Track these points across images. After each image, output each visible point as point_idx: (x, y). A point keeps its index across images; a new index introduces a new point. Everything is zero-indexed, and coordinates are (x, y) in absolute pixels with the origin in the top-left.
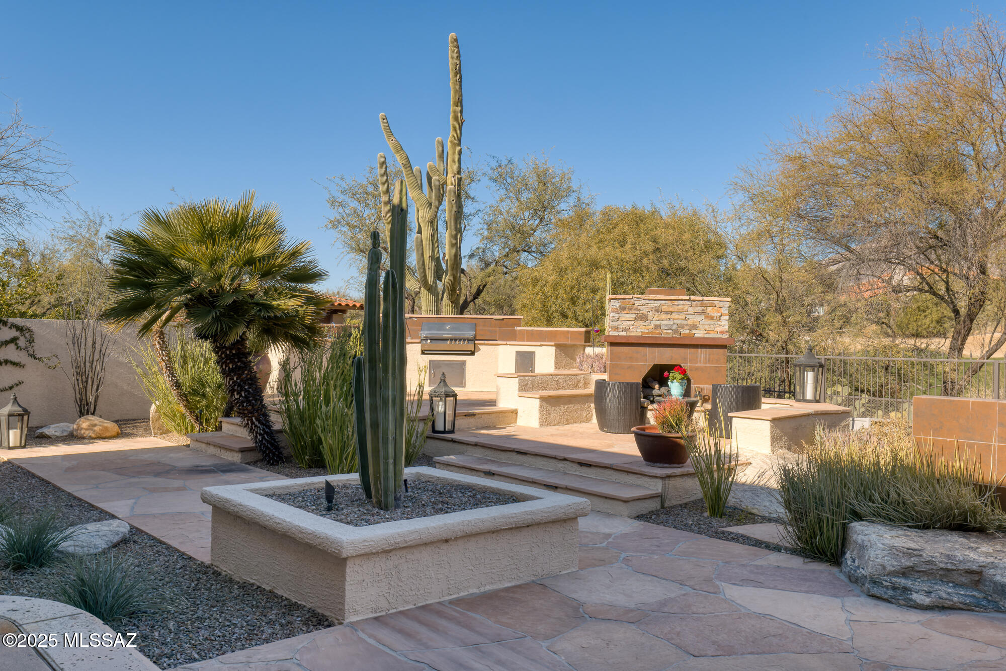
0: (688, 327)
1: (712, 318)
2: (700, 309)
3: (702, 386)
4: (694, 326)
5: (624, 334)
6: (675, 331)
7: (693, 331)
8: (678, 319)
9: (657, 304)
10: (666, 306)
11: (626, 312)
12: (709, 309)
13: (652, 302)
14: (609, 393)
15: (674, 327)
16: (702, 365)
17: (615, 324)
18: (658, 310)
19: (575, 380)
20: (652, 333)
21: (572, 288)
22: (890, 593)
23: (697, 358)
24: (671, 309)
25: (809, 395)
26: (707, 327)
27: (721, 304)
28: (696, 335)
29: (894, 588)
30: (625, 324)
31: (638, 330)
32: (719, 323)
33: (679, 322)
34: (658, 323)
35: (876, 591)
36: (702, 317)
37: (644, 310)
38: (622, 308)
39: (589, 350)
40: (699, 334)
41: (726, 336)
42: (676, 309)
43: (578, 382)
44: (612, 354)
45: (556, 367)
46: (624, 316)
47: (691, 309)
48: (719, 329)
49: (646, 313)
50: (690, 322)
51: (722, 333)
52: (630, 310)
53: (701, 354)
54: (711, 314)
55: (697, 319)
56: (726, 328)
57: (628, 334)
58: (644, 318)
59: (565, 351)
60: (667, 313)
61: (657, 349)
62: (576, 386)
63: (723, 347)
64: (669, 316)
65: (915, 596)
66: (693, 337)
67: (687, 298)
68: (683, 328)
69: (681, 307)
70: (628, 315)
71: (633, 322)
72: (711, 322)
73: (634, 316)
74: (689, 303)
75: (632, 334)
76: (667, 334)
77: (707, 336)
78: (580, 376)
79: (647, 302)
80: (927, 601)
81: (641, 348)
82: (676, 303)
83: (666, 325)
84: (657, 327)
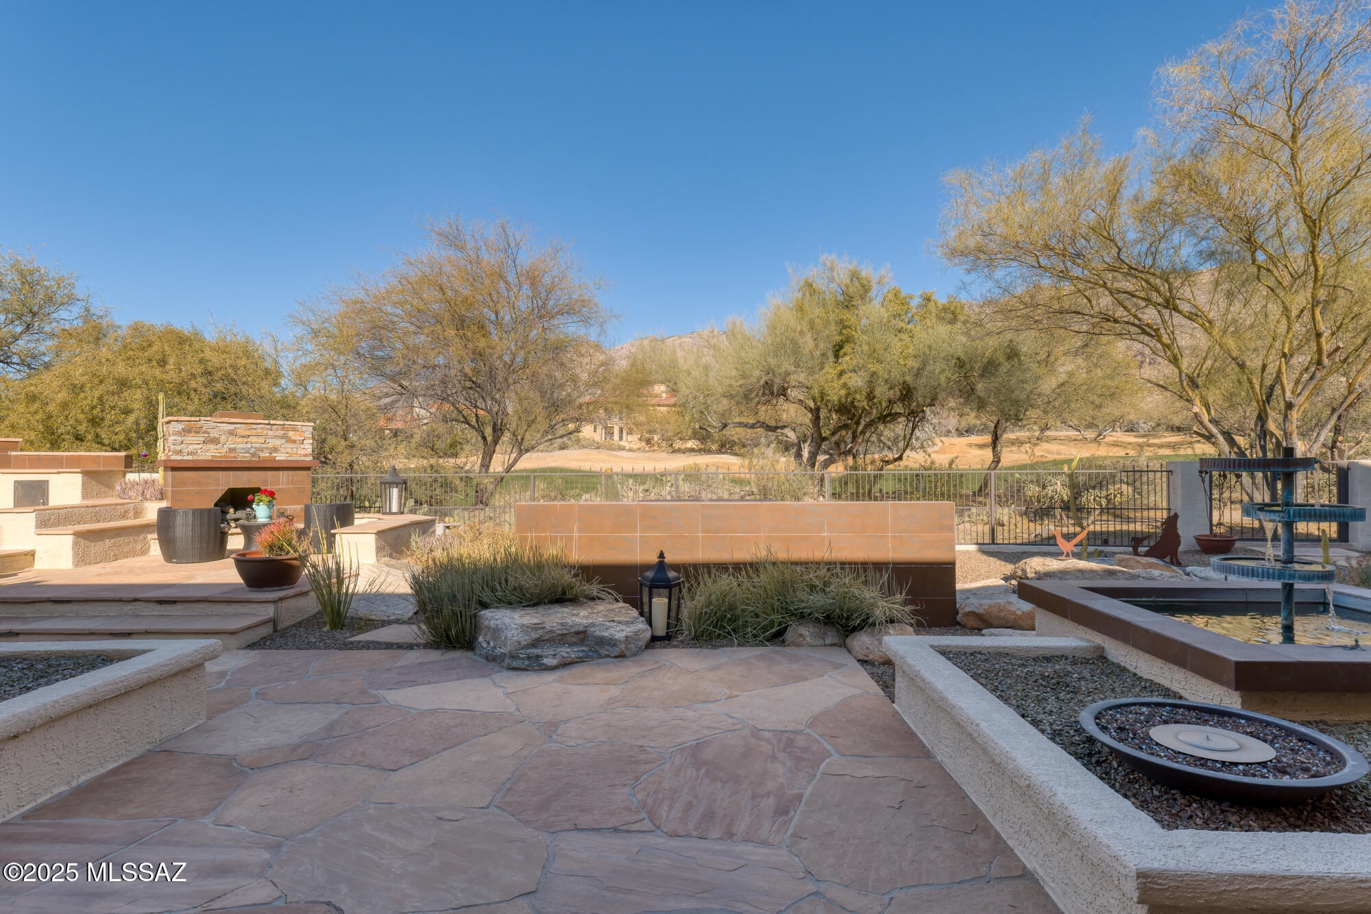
0: (268, 451)
1: (294, 442)
2: (281, 433)
3: (285, 507)
4: (275, 450)
5: (190, 458)
6: (253, 455)
7: (275, 455)
8: (256, 443)
9: (232, 427)
10: (241, 430)
11: (191, 435)
12: (291, 434)
13: (225, 425)
14: (179, 521)
15: (252, 450)
16: (285, 487)
17: (178, 448)
18: (231, 433)
19: (122, 510)
20: (225, 456)
21: (93, 408)
22: (527, 662)
23: (279, 480)
24: (248, 433)
25: (395, 509)
26: (289, 450)
27: (304, 428)
28: (277, 458)
29: (529, 658)
30: (191, 448)
31: (208, 453)
32: (302, 446)
33: (257, 445)
34: (233, 446)
35: (515, 664)
36: (284, 441)
37: (214, 434)
38: (187, 431)
39: (131, 477)
40: (280, 457)
41: (310, 458)
42: (253, 432)
43: (126, 512)
44: (173, 479)
45: (84, 497)
46: (190, 439)
47: (271, 433)
48: (303, 452)
49: (217, 436)
50: (270, 445)
51: (306, 455)
52: (198, 432)
53: (283, 476)
54: (293, 438)
55: (278, 442)
56: (310, 451)
57: (196, 457)
58: (215, 441)
59: (95, 478)
60: (243, 437)
61: (232, 473)
62: (124, 516)
63: (308, 469)
64: (246, 440)
65: (545, 661)
66: (274, 460)
67: (267, 422)
68: (262, 451)
69: (259, 431)
70: (194, 439)
71: (201, 446)
72: (291, 445)
73: (203, 439)
74: (269, 426)
75: (200, 458)
76: (243, 457)
77: (290, 458)
78: (128, 506)
79: (219, 425)
80: (554, 662)
81: (211, 473)
82: (254, 426)
83: (243, 449)
84: (231, 450)
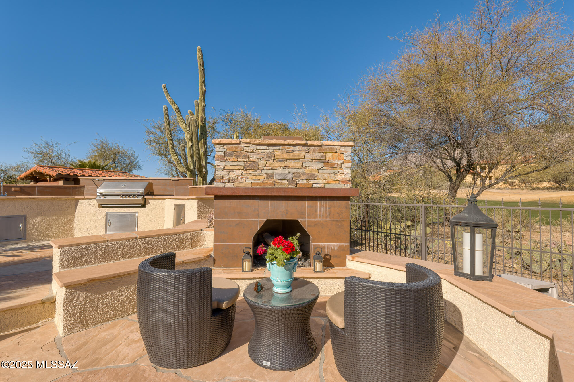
0: (305, 177)
1: (332, 166)
2: (318, 155)
3: (323, 244)
4: (312, 176)
5: (230, 185)
6: (291, 181)
7: (312, 181)
8: (294, 168)
9: (270, 149)
10: (279, 152)
11: (232, 159)
12: (329, 156)
13: (262, 147)
15: (290, 176)
16: (322, 220)
17: (221, 174)
18: (270, 157)
19: (178, 240)
20: (263, 183)
23: (316, 211)
24: (286, 156)
26: (326, 176)
27: (343, 149)
28: (314, 186)
30: (232, 174)
31: (248, 180)
32: (340, 171)
33: (294, 171)
34: (271, 172)
36: (321, 165)
37: (254, 158)
38: (229, 155)
40: (318, 184)
41: (348, 186)
42: (291, 155)
43: (182, 241)
46: (230, 164)
47: (308, 156)
48: (340, 178)
49: (256, 160)
50: (307, 171)
51: (344, 182)
52: (238, 157)
53: (320, 207)
54: (331, 161)
55: (315, 166)
56: (348, 177)
57: (236, 185)
58: (254, 166)
60: (281, 161)
61: (270, 202)
63: (346, 198)
64: (283, 164)
66: (311, 188)
67: (304, 142)
68: (299, 177)
69: (296, 153)
70: (235, 163)
71: (241, 172)
72: (332, 170)
73: (242, 164)
74: (306, 148)
75: (241, 185)
76: (281, 184)
77: (327, 186)
78: (185, 235)
79: (258, 147)
81: (251, 202)
82: (291, 148)
83: (280, 174)
84: (270, 176)
